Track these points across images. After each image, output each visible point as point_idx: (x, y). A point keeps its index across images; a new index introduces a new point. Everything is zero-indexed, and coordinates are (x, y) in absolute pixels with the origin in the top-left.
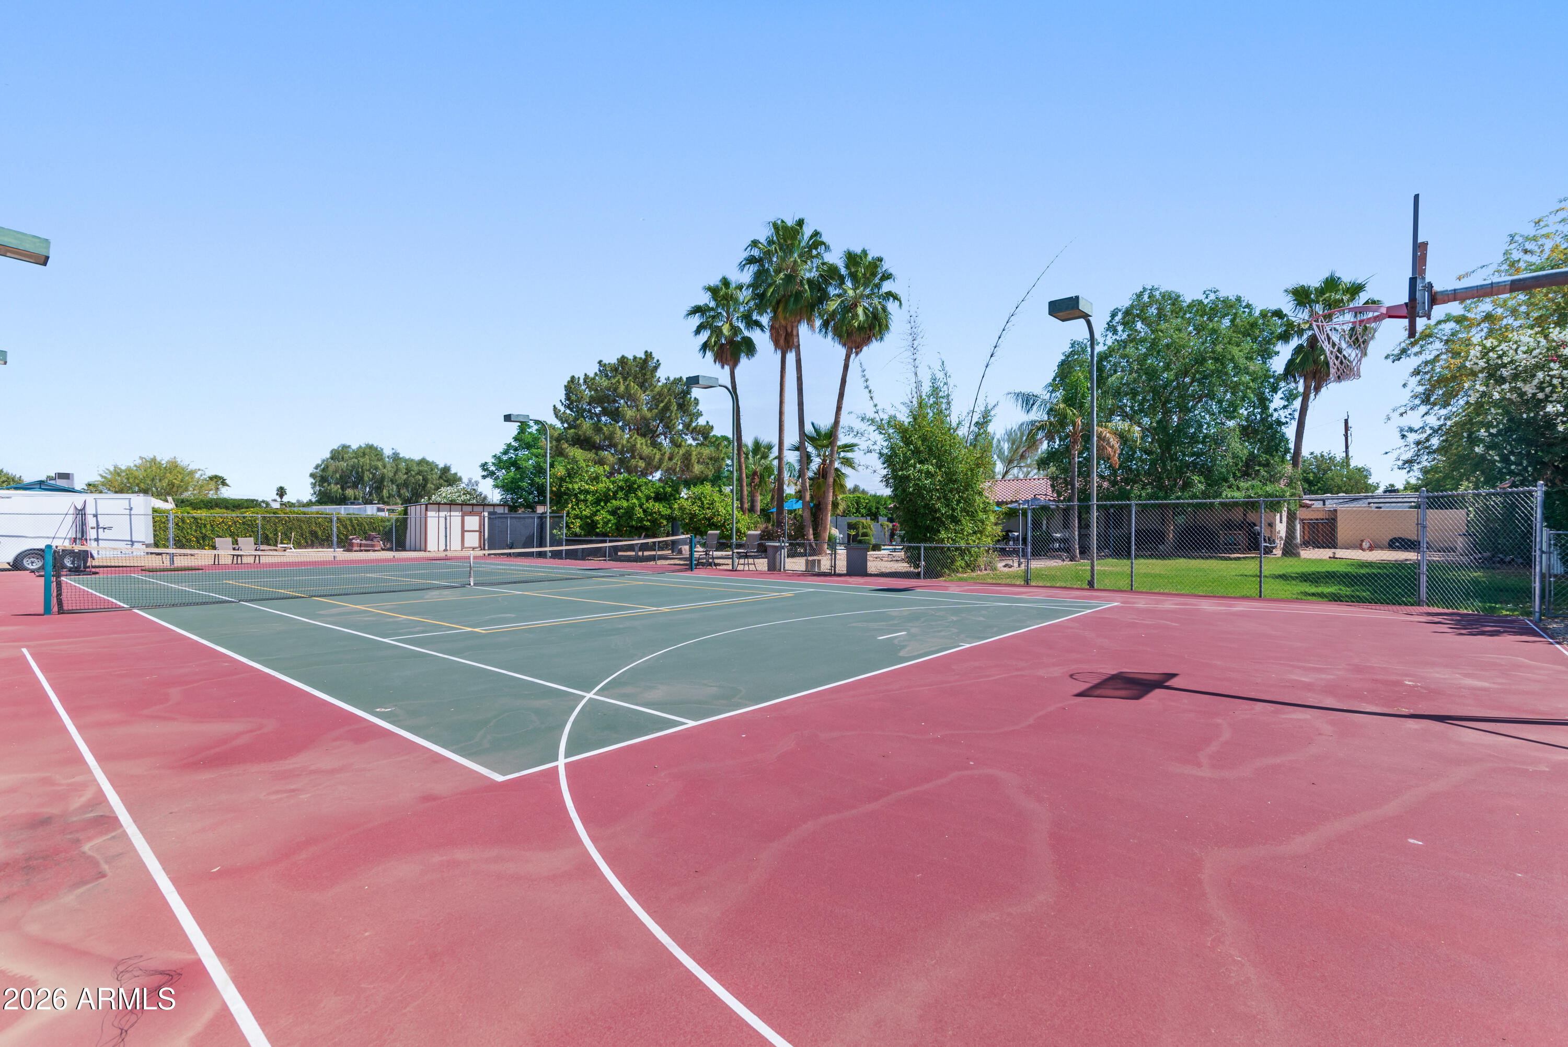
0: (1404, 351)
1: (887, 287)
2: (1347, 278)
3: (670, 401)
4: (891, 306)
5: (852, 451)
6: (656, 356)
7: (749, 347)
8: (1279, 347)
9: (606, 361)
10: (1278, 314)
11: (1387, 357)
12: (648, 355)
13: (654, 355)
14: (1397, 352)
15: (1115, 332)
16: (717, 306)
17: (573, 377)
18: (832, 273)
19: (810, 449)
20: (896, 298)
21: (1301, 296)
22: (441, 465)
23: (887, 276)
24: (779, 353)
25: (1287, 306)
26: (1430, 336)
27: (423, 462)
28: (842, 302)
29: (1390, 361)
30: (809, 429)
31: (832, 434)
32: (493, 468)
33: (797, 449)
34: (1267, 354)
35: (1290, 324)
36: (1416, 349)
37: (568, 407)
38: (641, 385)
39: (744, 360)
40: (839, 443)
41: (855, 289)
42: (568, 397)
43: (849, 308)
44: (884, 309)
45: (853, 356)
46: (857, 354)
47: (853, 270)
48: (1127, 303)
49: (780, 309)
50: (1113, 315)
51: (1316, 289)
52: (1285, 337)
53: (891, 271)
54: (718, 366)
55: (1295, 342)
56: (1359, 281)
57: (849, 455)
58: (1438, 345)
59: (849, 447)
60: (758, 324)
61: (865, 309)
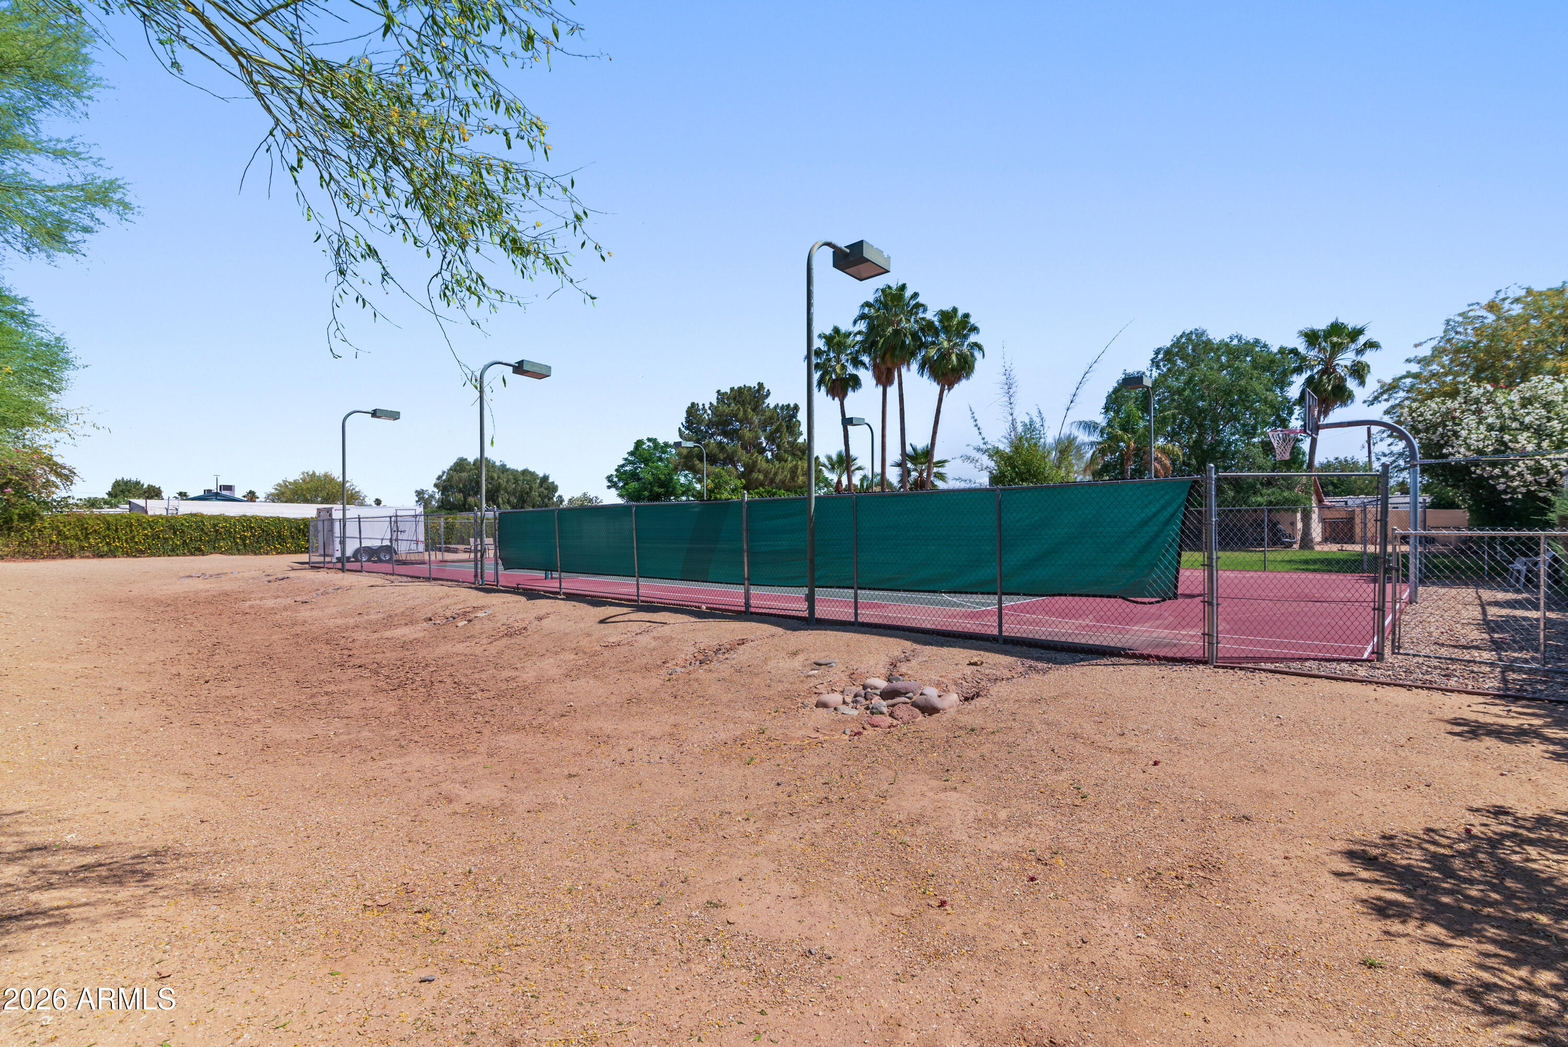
0: (1376, 399)
1: (973, 338)
2: (1351, 322)
3: (780, 425)
4: (977, 354)
5: (942, 466)
6: (767, 387)
7: (855, 382)
8: (1295, 378)
9: (723, 391)
10: (1294, 351)
11: (1365, 402)
12: (761, 385)
13: (765, 385)
14: (1370, 399)
15: (1158, 367)
16: (829, 349)
17: (693, 404)
18: (929, 327)
19: (909, 465)
20: (980, 347)
21: (1312, 337)
22: (541, 475)
23: (974, 329)
24: (880, 388)
25: (1301, 346)
26: (1394, 387)
27: (525, 472)
28: (939, 350)
29: (1366, 405)
30: (909, 449)
31: (928, 453)
32: (615, 479)
33: (899, 465)
34: (1283, 383)
35: (1304, 359)
36: (1385, 396)
37: (687, 428)
38: (754, 410)
39: (850, 394)
40: (935, 460)
41: (949, 341)
42: (688, 420)
43: (944, 356)
44: (972, 355)
45: (946, 392)
46: (949, 389)
47: (946, 324)
48: (1168, 344)
49: (888, 356)
50: (1157, 352)
51: (1324, 331)
52: (1299, 370)
53: (977, 325)
54: (830, 398)
55: (1306, 375)
56: (1359, 327)
57: (941, 470)
58: (1402, 394)
59: (941, 463)
60: (863, 364)
61: (957, 355)
